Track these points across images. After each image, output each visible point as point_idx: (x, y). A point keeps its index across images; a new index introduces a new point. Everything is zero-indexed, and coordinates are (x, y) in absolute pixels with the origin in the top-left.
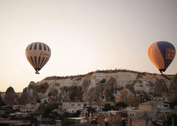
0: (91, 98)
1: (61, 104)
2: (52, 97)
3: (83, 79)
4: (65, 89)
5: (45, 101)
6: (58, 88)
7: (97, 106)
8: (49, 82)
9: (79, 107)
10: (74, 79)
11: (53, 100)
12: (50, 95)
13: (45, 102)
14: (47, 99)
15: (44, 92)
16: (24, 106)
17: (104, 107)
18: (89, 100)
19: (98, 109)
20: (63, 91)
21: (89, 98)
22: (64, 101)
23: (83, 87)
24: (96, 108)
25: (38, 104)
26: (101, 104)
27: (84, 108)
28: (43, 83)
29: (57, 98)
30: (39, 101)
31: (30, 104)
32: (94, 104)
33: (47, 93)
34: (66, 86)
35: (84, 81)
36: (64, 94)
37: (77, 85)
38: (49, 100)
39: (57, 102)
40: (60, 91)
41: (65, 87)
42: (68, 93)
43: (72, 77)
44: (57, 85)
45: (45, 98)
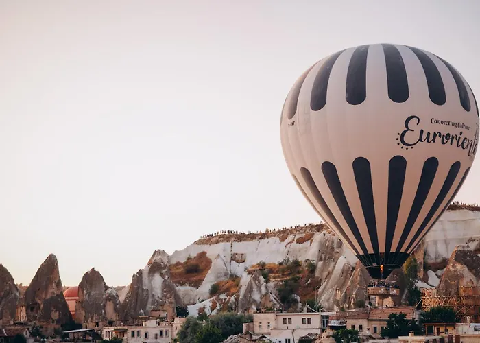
0: (347, 297)
1: (251, 320)
2: (223, 296)
3: (318, 236)
4: (263, 271)
5: (201, 310)
6: (238, 269)
7: (364, 323)
8: (212, 251)
9: (306, 326)
10: (291, 237)
11: (226, 307)
12: (215, 291)
13: (202, 315)
14: (208, 303)
15: (197, 284)
16: (136, 329)
17: (385, 324)
18: (338, 305)
19: (367, 332)
20: (256, 279)
21: (339, 297)
22: (259, 310)
23: (320, 264)
24: (361, 327)
25: (179, 322)
26: (376, 314)
27: (323, 331)
28: (194, 254)
29: (236, 299)
30: (182, 312)
31: (153, 323)
32: (353, 317)
33: (206, 287)
34: (267, 262)
35: (322, 244)
36: (259, 288)
37: (301, 259)
38: (212, 309)
39: (239, 313)
40: (245, 279)
41: (262, 265)
42: (271, 284)
43: (283, 234)
44: (237, 259)
45: (200, 301)
